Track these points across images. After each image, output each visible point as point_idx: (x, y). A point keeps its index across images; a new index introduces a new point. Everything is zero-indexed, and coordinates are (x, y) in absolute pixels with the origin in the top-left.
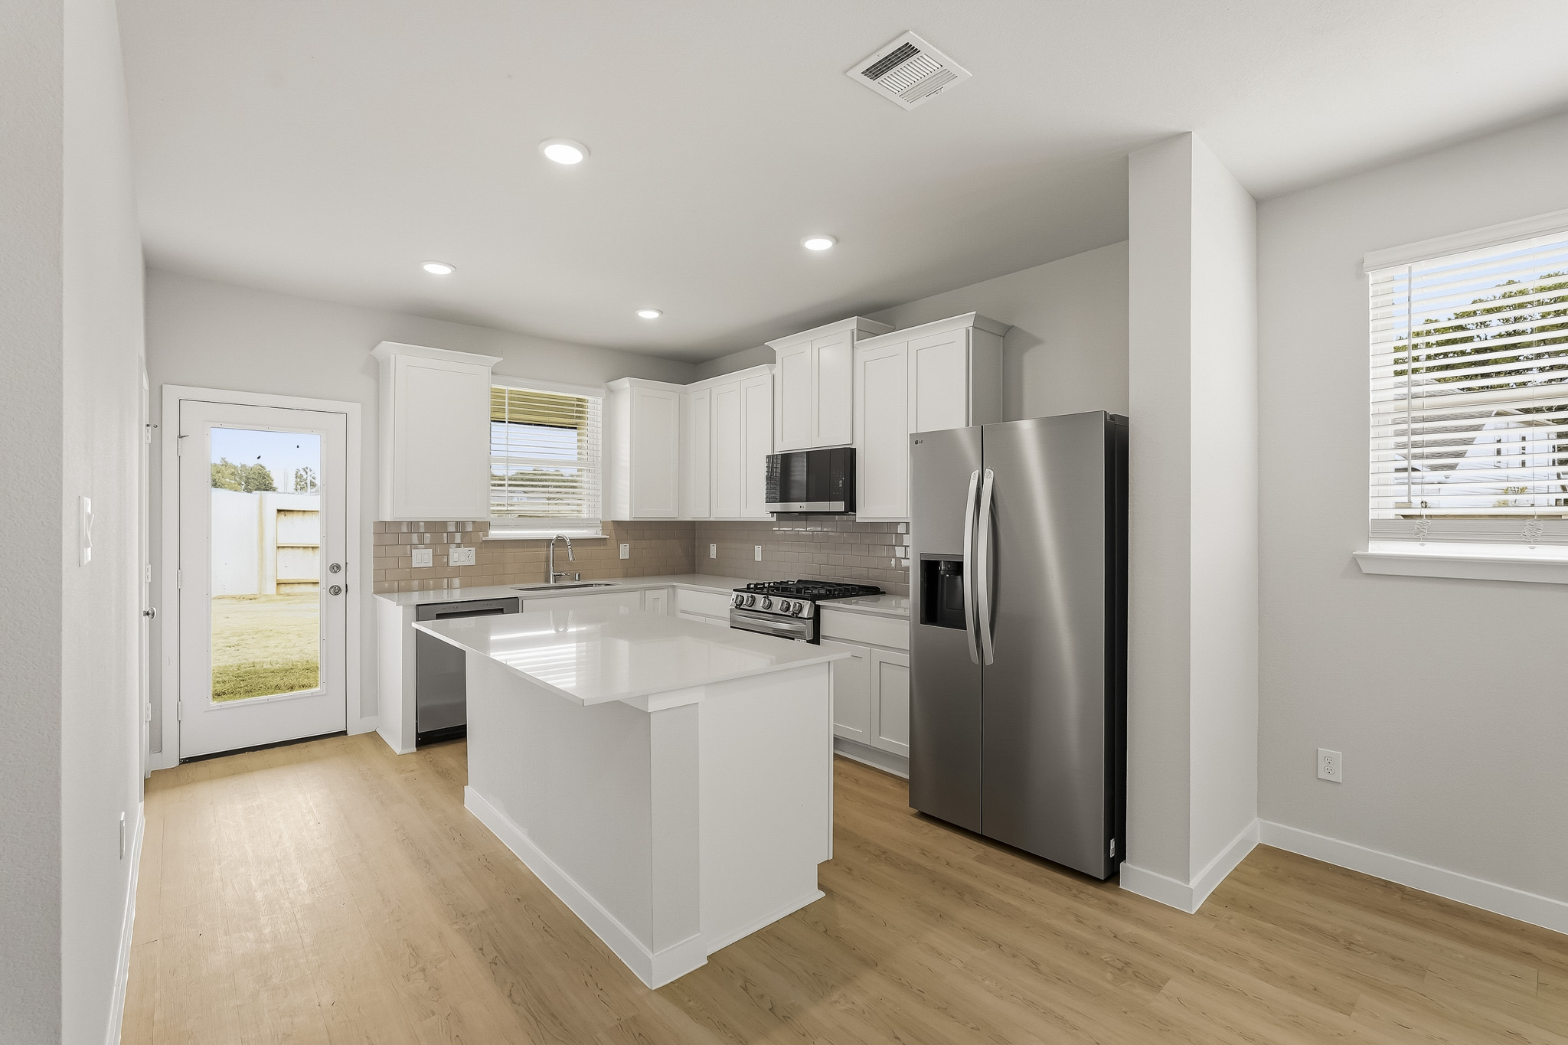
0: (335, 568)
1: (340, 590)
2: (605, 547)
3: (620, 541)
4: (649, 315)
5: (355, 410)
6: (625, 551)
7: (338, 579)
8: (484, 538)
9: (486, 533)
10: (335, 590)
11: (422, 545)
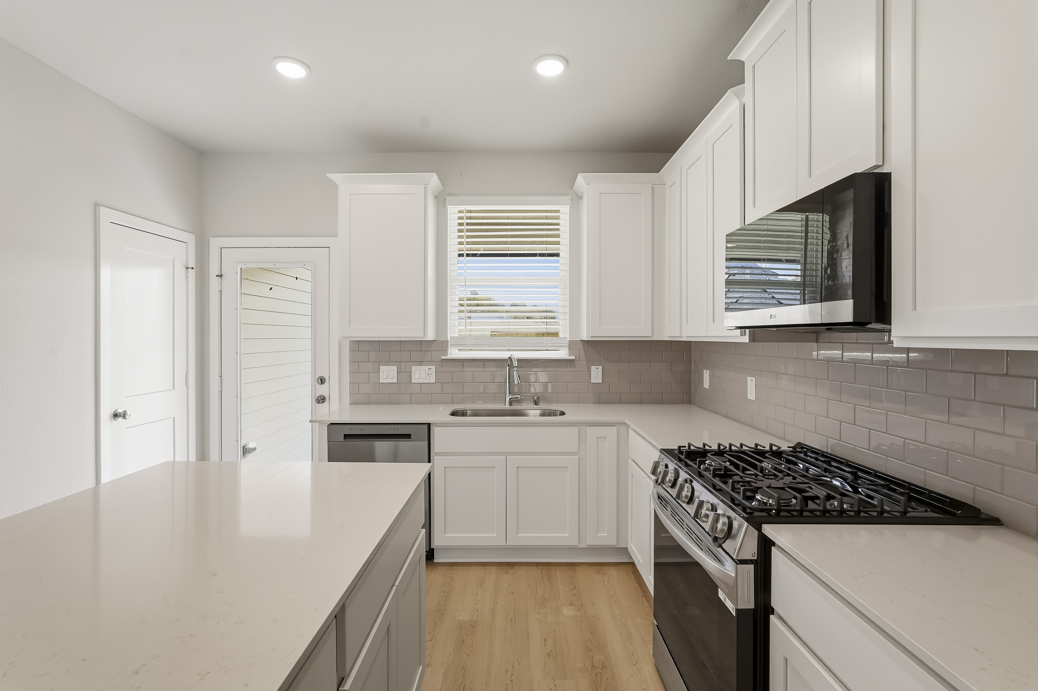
0: (321, 381)
1: (324, 399)
2: (572, 369)
3: (590, 362)
5: (334, 243)
6: (596, 374)
8: (443, 357)
9: (445, 351)
10: (321, 400)
11: (388, 363)
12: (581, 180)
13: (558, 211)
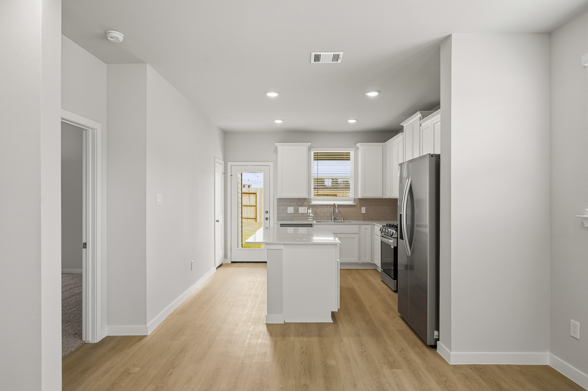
0: (267, 212)
1: (268, 219)
2: (355, 208)
3: (362, 206)
4: (352, 121)
5: (271, 164)
6: (363, 210)
7: (267, 216)
8: (310, 204)
9: (311, 203)
10: (267, 219)
11: (290, 206)
12: (359, 145)
13: (350, 153)
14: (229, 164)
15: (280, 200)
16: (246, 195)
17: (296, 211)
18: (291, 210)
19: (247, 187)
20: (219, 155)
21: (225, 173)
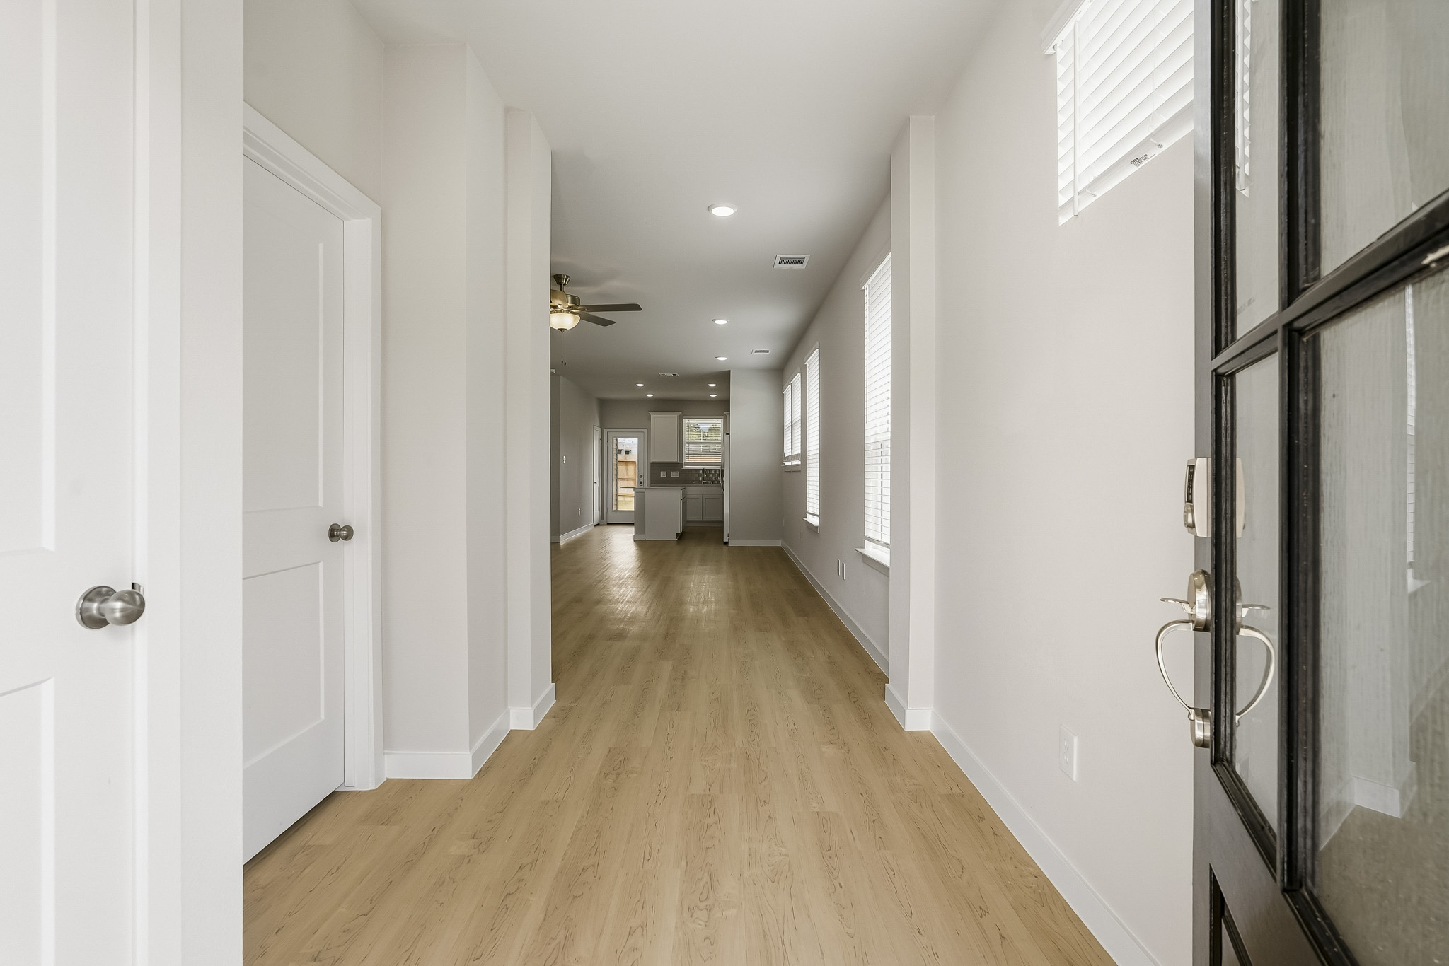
0: (641, 476)
5: (645, 431)
7: (641, 479)
9: (683, 467)
11: (663, 470)
14: (606, 430)
15: (653, 465)
16: (622, 464)
17: (669, 474)
18: (663, 474)
19: (623, 453)
20: (598, 424)
21: (602, 439)
